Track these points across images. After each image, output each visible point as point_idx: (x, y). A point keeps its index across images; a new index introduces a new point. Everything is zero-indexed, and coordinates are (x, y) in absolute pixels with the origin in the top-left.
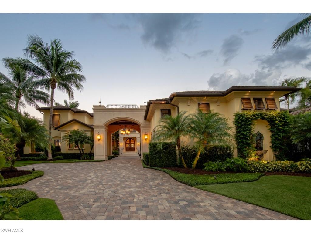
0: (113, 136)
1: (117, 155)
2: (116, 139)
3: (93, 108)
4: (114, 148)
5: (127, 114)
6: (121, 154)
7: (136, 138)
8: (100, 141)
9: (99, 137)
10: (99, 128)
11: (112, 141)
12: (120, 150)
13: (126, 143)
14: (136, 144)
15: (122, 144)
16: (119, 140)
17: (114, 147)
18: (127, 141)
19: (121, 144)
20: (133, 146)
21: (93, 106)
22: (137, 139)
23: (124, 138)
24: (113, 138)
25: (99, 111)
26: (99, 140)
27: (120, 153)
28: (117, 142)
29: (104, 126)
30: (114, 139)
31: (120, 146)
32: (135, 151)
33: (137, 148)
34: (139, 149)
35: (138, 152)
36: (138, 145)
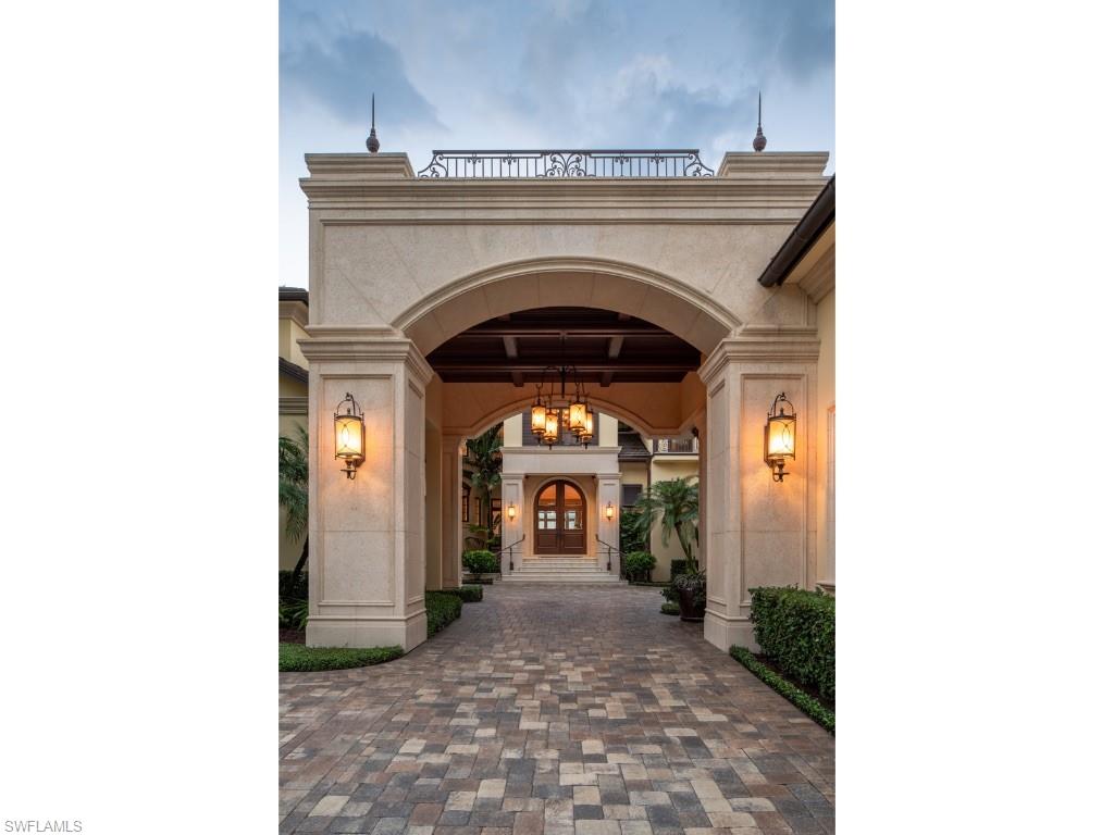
0: (469, 468)
1: (485, 576)
2: (482, 486)
3: (307, 174)
4: (469, 534)
5: (609, 229)
6: (512, 566)
7: (593, 478)
8: (362, 472)
9: (348, 439)
10: (353, 359)
11: (464, 497)
12: (506, 543)
13: (538, 507)
14: (596, 512)
15: (514, 512)
16: (499, 488)
17: (472, 529)
18: (543, 496)
19: (512, 512)
20: (572, 526)
21: (310, 160)
22: (601, 483)
23: (527, 477)
24: (467, 482)
25: (354, 210)
26: (355, 463)
27: (504, 566)
28: (488, 503)
29: (399, 336)
30: (474, 483)
31: (507, 524)
32: (585, 553)
33: (597, 536)
34: (615, 544)
35: (604, 560)
36: (609, 518)
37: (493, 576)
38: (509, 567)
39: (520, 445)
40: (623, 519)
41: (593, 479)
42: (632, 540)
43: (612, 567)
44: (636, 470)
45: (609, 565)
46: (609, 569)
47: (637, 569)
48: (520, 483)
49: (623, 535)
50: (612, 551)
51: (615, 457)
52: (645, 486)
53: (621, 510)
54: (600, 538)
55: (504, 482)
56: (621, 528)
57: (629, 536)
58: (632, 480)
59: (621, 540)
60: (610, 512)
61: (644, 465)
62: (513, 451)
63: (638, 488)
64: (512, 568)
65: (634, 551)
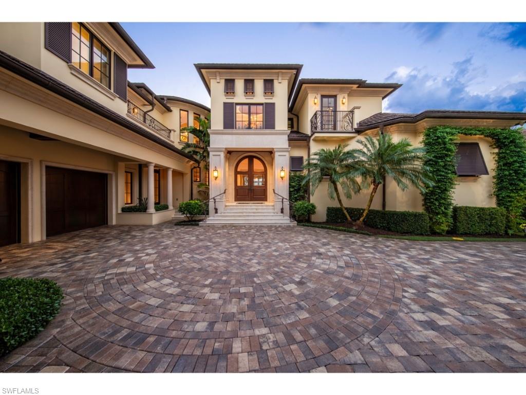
7: (271, 151)
12: (212, 194)
13: (237, 172)
15: (218, 174)
19: (216, 174)
22: (277, 154)
27: (211, 210)
31: (213, 183)
32: (266, 200)
33: (274, 190)
34: (286, 195)
35: (279, 206)
36: (282, 178)
37: (203, 217)
38: (214, 211)
39: (222, 128)
40: (291, 179)
41: (271, 153)
42: (297, 193)
43: (284, 211)
44: (299, 147)
45: (282, 209)
46: (282, 212)
47: (303, 214)
48: (222, 155)
49: (292, 190)
50: (284, 200)
51: (286, 137)
52: (305, 158)
53: (290, 173)
54: (276, 192)
55: (211, 154)
56: (290, 185)
57: (295, 190)
58: (297, 153)
59: (290, 192)
60: (283, 174)
61: (304, 143)
62: (217, 133)
63: (301, 158)
64: (216, 212)
65: (300, 200)
